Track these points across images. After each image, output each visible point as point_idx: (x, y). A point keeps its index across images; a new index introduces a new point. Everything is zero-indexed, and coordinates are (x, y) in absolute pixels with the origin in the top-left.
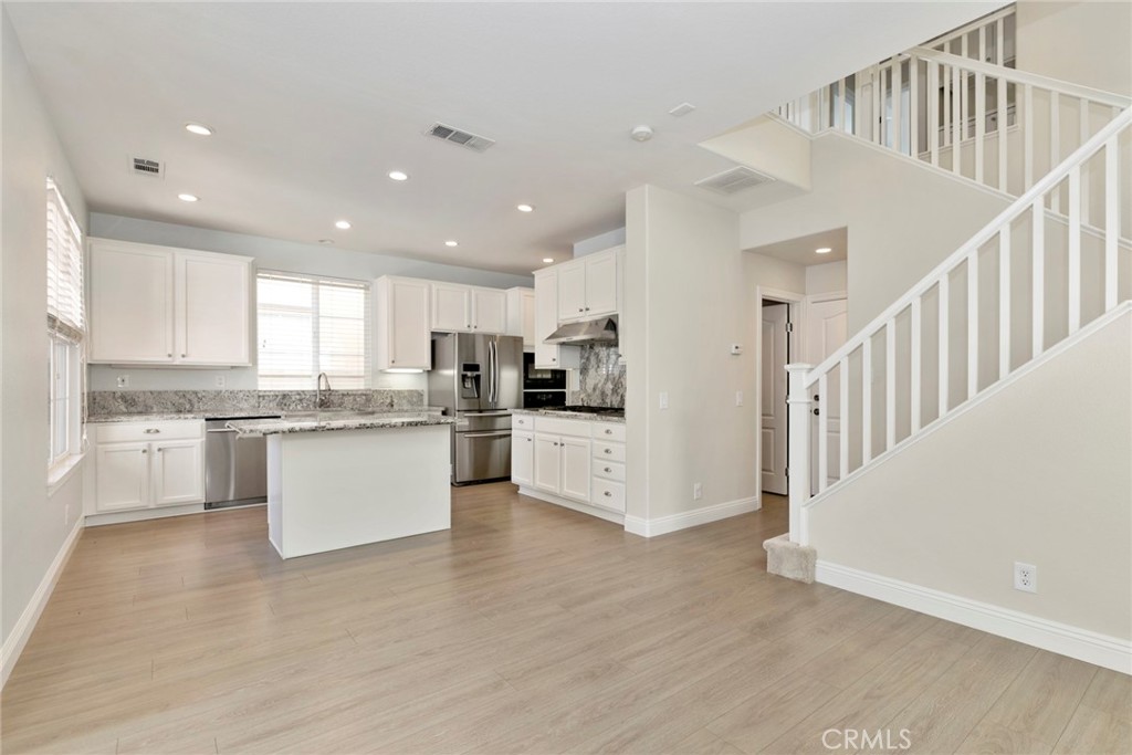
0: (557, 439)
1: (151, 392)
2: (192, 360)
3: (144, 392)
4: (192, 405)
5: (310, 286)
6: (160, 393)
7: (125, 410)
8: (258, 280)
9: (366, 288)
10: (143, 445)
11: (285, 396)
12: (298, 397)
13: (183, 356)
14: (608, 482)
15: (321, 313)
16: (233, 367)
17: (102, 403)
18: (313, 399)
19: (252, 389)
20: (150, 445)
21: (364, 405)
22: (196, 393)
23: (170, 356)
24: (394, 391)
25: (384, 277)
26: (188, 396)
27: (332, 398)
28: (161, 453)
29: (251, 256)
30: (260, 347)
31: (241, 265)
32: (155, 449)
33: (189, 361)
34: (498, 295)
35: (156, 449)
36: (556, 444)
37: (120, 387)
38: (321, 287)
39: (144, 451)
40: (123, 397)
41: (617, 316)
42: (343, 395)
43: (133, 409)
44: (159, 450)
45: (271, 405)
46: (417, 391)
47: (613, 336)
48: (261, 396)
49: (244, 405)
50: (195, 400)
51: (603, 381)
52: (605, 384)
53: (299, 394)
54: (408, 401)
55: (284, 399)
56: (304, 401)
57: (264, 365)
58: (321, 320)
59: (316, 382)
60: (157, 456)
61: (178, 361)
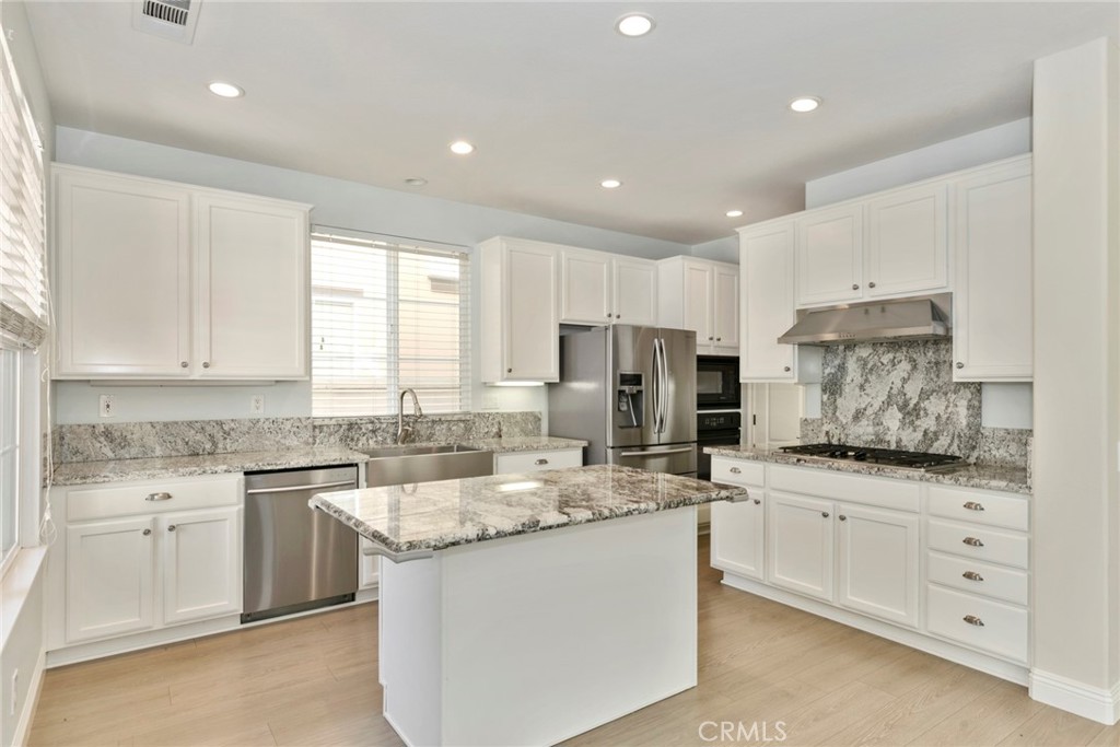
0: (827, 506)
1: (152, 425)
2: (219, 371)
3: (141, 424)
4: (215, 444)
5: (384, 252)
6: (166, 425)
7: (111, 455)
8: (313, 242)
9: (464, 257)
10: (144, 522)
11: (352, 425)
12: (370, 427)
13: (206, 365)
14: (969, 597)
15: (402, 294)
16: (277, 381)
17: (74, 444)
18: (392, 430)
19: (303, 415)
20: (155, 521)
21: (461, 437)
22: (220, 424)
23: (185, 365)
24: (502, 415)
25: (498, 237)
26: (208, 428)
27: (418, 426)
28: (174, 533)
29: (307, 202)
30: (315, 348)
31: (293, 216)
32: (164, 525)
33: (216, 373)
34: (645, 267)
35: (166, 527)
36: (825, 515)
37: (103, 417)
38: (401, 254)
39: (147, 532)
40: (108, 434)
41: (948, 297)
42: (434, 422)
43: (124, 453)
44: (172, 528)
45: (332, 439)
46: (532, 414)
47: (940, 331)
48: (317, 428)
49: (293, 441)
50: (219, 436)
51: (876, 406)
52: (882, 409)
53: (372, 422)
54: (522, 430)
55: (350, 430)
56: (379, 433)
57: (320, 375)
58: (401, 306)
59: (397, 404)
60: (168, 539)
61: (197, 373)
